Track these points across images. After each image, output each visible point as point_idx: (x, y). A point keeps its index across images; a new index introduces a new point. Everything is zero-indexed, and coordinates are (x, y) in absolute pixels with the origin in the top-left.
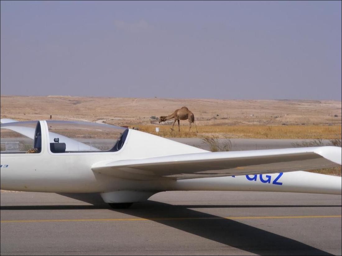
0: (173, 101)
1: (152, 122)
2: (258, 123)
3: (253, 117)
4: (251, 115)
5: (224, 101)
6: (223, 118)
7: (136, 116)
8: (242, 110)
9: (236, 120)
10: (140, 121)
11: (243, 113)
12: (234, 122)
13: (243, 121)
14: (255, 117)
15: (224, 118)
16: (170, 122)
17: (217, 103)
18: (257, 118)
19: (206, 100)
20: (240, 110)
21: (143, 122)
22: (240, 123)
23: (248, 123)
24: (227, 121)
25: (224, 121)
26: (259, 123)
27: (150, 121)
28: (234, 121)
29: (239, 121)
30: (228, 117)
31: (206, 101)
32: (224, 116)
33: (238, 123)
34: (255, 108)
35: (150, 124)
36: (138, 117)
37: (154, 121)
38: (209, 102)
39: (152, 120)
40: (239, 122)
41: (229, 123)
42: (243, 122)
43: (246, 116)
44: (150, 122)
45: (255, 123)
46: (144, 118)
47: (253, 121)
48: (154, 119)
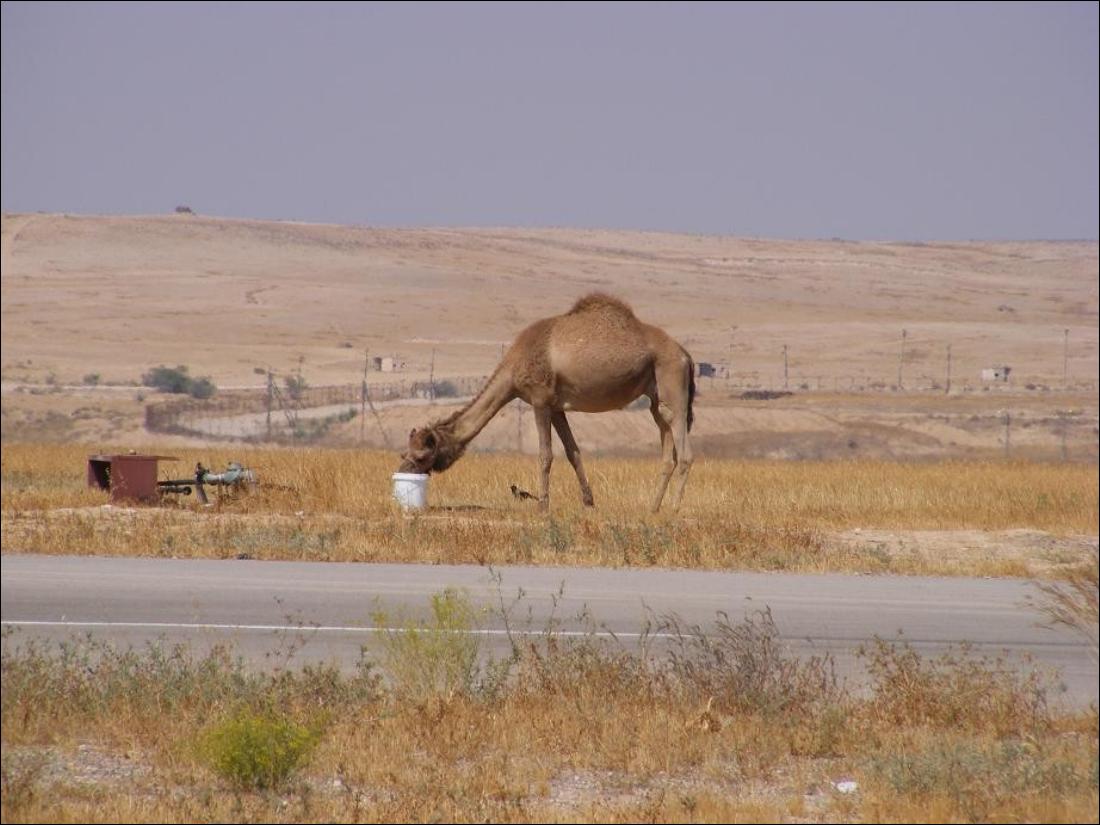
0: (322, 241)
1: (154, 420)
2: (1049, 440)
3: (1005, 388)
4: (988, 374)
5: (750, 253)
6: (748, 395)
7: (21, 366)
8: (912, 327)
9: (858, 414)
10: (57, 409)
11: (913, 356)
12: (849, 425)
13: (918, 421)
14: (1020, 389)
15: (765, 395)
16: (313, 422)
17: (698, 263)
18: (1034, 393)
19: (604, 238)
20: (897, 327)
21: (82, 414)
22: (897, 432)
23: (962, 437)
24: (779, 418)
25: (761, 417)
26: (1055, 441)
27: (142, 409)
28: (843, 416)
29: (889, 418)
30: (795, 388)
31: (599, 250)
32: (755, 375)
33: (881, 437)
34: (1008, 313)
35: (143, 432)
36: (41, 374)
37: (175, 410)
38: (623, 253)
39: (159, 399)
40: (883, 428)
41: (808, 435)
42: (921, 429)
43: (941, 376)
44: (141, 420)
45: (1022, 437)
46: (93, 380)
47: (1007, 421)
48: (177, 389)
